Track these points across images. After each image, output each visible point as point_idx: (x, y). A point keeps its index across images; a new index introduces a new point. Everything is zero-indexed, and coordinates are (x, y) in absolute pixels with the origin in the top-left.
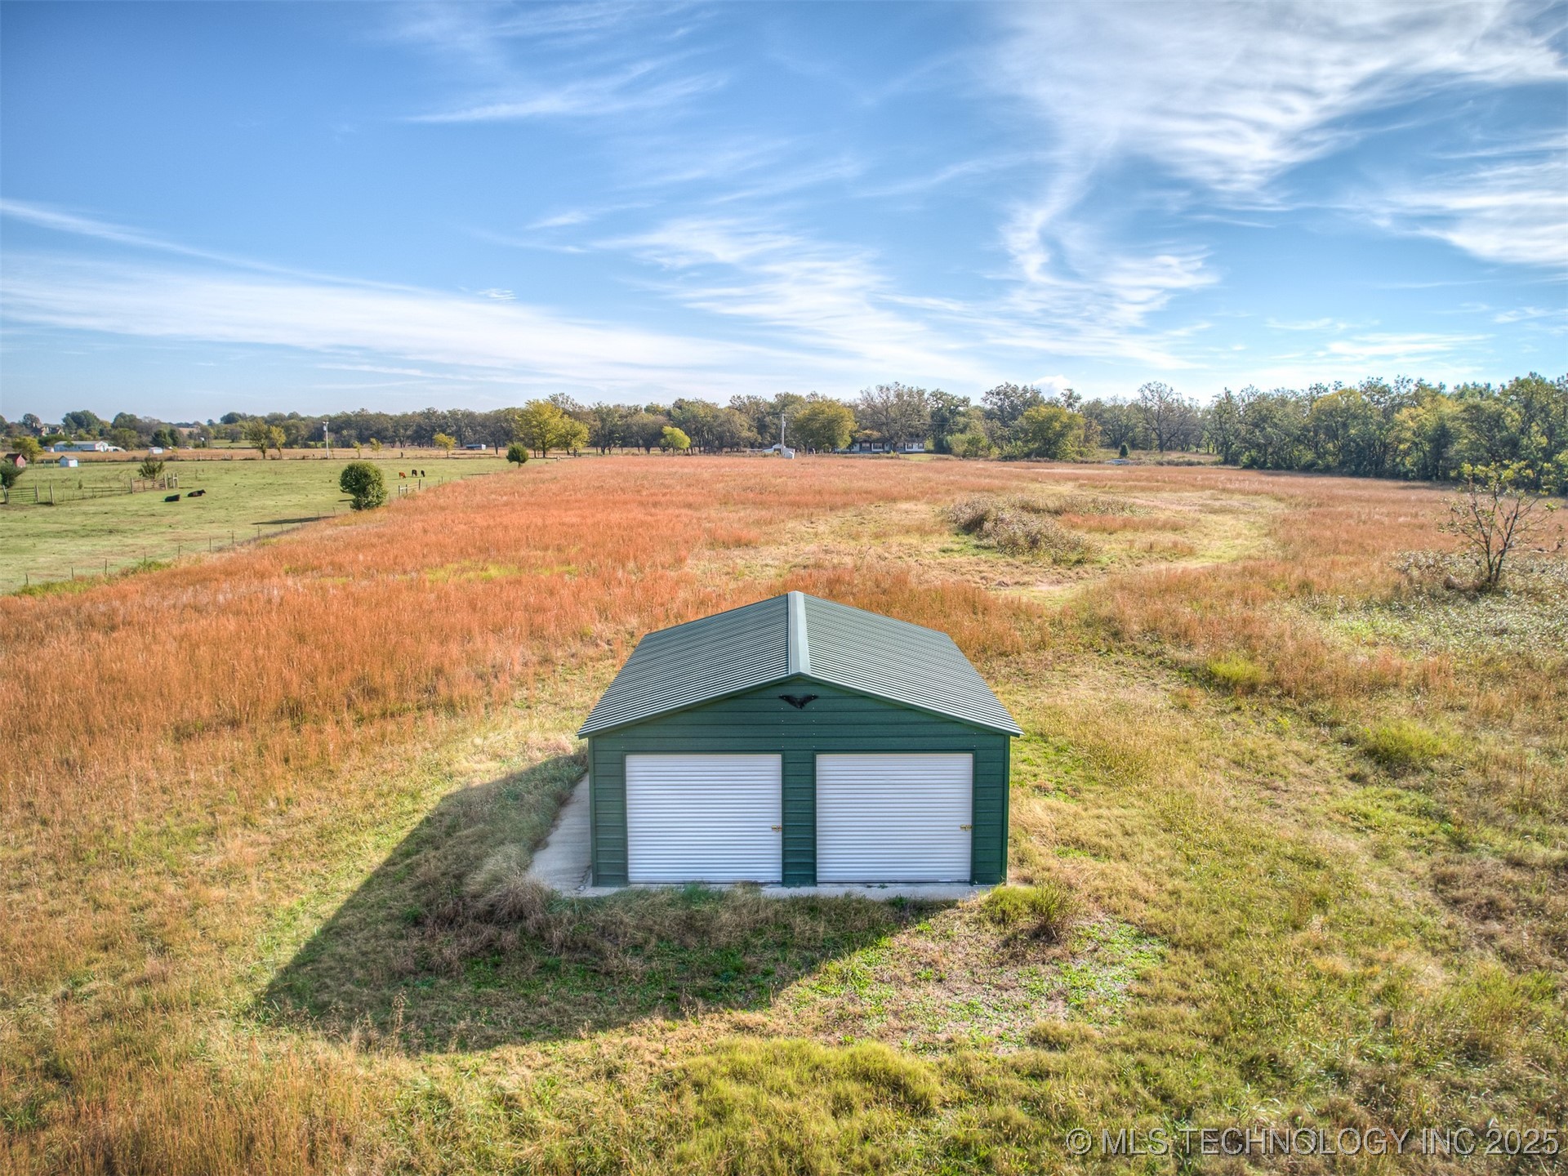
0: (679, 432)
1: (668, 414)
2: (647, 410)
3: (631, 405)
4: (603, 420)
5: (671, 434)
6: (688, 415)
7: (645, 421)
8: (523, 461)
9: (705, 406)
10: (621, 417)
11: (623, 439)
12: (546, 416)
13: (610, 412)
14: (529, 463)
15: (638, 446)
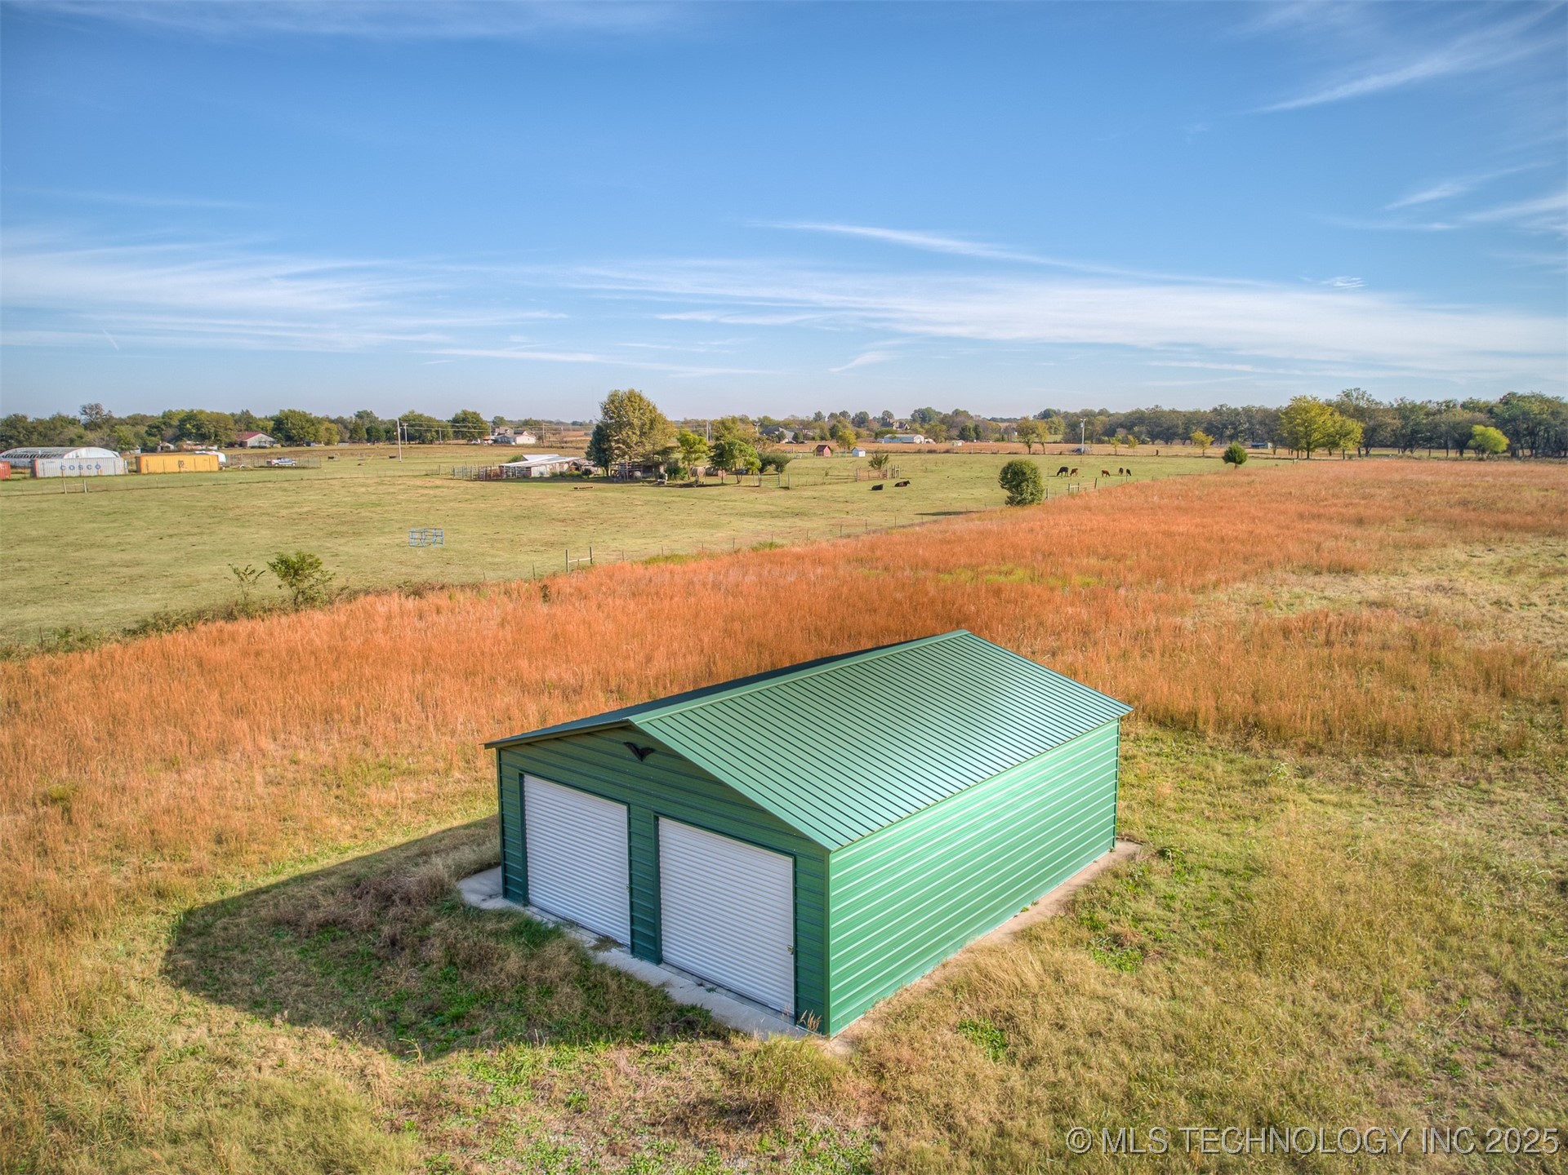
0: (1494, 433)
1: (1490, 411)
2: (1464, 406)
3: (1441, 400)
4: (1405, 418)
5: (1482, 434)
6: (1517, 412)
7: (1458, 418)
8: (1240, 463)
9: (1543, 400)
10: (1428, 414)
11: (1429, 440)
12: (1313, 414)
13: (1414, 408)
14: (1249, 464)
15: (1446, 447)
